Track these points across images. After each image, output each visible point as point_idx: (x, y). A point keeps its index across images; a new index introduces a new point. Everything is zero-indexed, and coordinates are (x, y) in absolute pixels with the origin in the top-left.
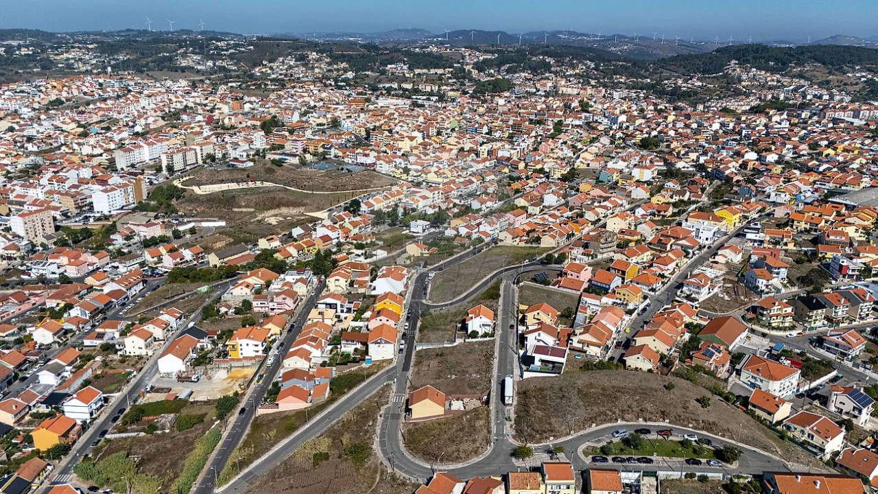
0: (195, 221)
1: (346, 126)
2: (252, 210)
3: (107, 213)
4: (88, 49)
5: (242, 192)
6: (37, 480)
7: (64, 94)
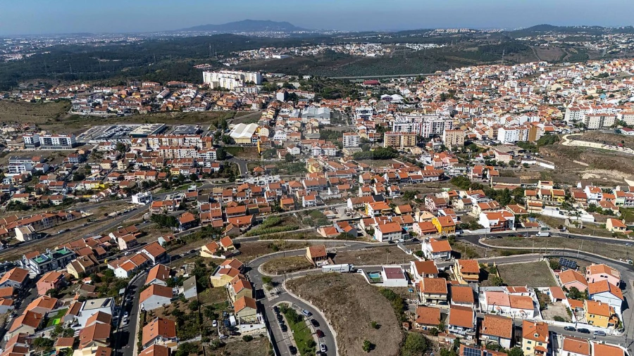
0: (538, 161)
3: (502, 142)
5: (593, 150)
6: (263, 214)
7: (615, 70)
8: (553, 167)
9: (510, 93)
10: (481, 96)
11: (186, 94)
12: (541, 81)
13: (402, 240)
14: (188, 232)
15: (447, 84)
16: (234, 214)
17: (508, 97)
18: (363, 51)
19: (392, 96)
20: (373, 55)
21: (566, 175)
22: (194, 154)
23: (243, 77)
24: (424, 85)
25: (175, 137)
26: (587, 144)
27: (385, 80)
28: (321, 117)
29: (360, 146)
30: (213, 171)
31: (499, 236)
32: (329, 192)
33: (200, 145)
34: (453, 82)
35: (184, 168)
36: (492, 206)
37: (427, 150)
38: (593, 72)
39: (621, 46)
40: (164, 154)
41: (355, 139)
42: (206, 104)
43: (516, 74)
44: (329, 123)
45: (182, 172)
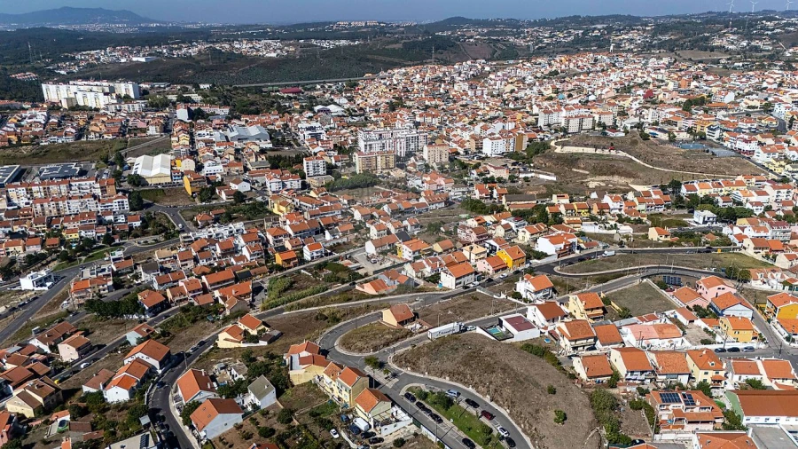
0: (536, 172)
1: (777, 111)
2: (587, 172)
3: (489, 155)
4: (644, 31)
5: (590, 156)
6: (257, 277)
7: (563, 67)
8: (554, 179)
9: (464, 97)
10: (434, 103)
11: (30, 118)
12: (492, 82)
13: (477, 283)
14: (160, 318)
15: (388, 90)
16: (218, 283)
17: (464, 103)
18: (258, 50)
19: (328, 107)
20: (274, 55)
21: (570, 185)
22: (93, 206)
23: (112, 90)
24: (360, 92)
25: (53, 184)
26: (580, 150)
27: (308, 87)
28: (258, 139)
29: (328, 173)
30: (131, 228)
31: (570, 262)
32: (328, 236)
33: (98, 192)
34: (393, 87)
35: (86, 228)
36: (540, 229)
37: (410, 172)
38: (543, 70)
39: (545, 41)
40: (43, 209)
41: (321, 165)
42: (74, 131)
43: (462, 75)
44: (271, 146)
45: (83, 234)
